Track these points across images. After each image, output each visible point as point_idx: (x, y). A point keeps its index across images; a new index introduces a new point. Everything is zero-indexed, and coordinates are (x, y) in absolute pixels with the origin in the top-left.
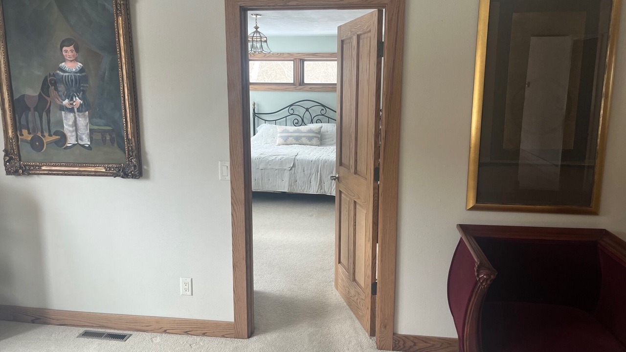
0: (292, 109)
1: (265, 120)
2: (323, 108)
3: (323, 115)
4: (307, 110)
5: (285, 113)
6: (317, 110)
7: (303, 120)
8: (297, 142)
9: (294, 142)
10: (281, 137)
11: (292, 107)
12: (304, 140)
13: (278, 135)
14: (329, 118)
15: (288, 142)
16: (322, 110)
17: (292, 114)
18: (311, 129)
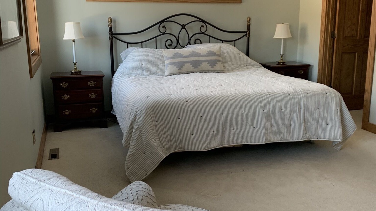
0: (164, 27)
1: (127, 43)
2: (203, 24)
3: (203, 33)
4: (183, 27)
5: (155, 32)
6: (195, 28)
7: (178, 41)
8: (196, 70)
9: (192, 69)
10: (174, 63)
11: (163, 24)
12: (205, 66)
13: (167, 62)
14: (210, 36)
15: (184, 70)
16: (203, 26)
17: (164, 34)
18: (210, 51)
